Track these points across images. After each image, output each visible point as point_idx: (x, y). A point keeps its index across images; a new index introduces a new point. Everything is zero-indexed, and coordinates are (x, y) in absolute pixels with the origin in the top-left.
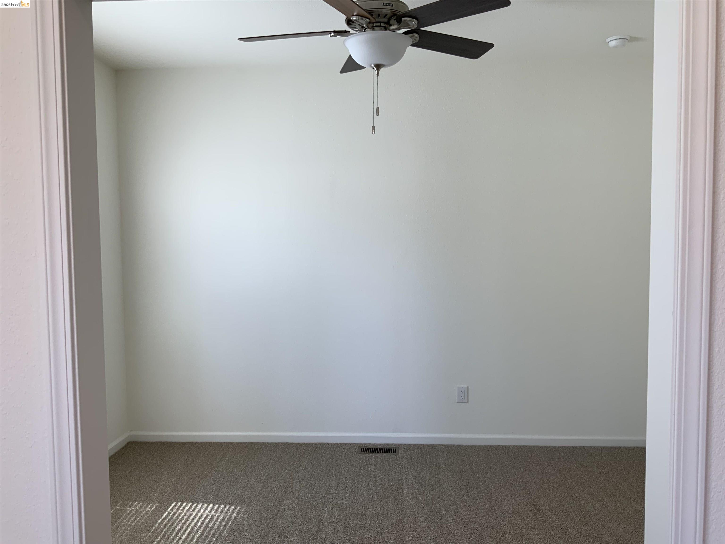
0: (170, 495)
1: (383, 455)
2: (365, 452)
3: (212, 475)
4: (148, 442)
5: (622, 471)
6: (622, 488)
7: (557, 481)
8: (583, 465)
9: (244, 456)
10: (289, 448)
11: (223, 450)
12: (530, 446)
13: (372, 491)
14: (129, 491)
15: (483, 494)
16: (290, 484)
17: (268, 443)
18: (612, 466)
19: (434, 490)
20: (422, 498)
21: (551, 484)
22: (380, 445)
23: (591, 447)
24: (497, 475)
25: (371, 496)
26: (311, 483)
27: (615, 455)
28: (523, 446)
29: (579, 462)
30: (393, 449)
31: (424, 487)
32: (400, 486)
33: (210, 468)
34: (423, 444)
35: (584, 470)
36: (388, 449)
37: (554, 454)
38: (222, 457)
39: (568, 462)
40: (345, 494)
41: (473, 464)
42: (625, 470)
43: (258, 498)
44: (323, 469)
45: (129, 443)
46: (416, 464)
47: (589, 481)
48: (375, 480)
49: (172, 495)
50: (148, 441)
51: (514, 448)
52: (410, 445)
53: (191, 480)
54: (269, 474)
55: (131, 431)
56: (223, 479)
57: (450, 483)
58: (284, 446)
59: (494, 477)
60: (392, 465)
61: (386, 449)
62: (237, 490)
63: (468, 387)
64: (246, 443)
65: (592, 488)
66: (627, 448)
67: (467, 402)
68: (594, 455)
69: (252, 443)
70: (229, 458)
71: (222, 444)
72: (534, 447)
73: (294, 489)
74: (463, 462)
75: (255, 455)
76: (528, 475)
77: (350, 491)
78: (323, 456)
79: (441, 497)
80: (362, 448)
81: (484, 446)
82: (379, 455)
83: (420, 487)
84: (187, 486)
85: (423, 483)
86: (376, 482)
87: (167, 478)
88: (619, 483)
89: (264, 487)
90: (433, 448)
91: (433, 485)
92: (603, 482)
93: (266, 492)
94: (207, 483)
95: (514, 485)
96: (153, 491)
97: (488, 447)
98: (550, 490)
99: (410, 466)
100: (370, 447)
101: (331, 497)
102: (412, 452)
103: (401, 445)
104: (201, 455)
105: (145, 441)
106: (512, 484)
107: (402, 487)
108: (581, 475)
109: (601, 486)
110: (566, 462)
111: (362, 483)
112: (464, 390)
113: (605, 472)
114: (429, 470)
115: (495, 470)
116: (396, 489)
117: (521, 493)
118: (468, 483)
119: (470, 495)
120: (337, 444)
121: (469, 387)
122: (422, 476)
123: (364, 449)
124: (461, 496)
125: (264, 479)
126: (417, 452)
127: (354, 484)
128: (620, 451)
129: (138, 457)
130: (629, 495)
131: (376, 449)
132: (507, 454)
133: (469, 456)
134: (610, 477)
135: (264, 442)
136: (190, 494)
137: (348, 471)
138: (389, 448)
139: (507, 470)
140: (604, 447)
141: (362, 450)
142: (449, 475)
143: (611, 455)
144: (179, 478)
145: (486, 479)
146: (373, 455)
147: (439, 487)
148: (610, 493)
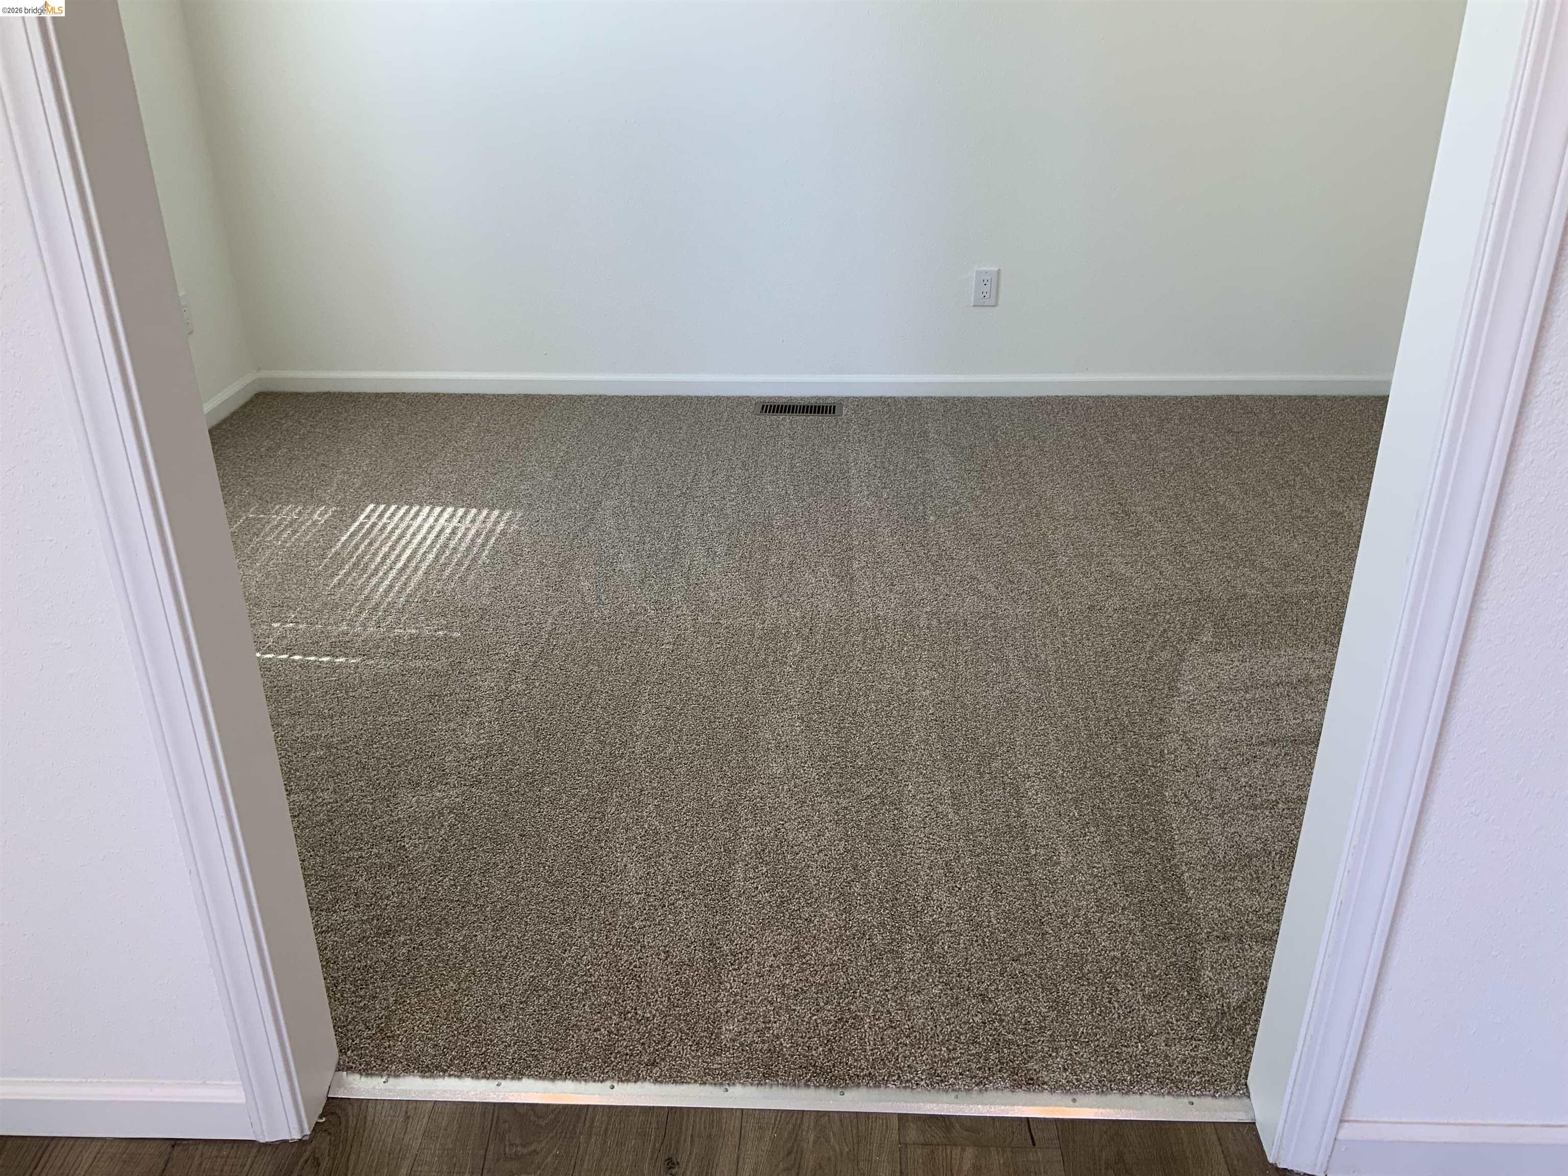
0: (360, 492)
1: (809, 418)
2: (769, 412)
3: (446, 456)
4: (300, 394)
5: (1313, 442)
6: (1308, 472)
7: (1174, 461)
8: (1230, 431)
9: (512, 419)
10: (607, 404)
11: (465, 408)
12: (1121, 397)
13: (784, 483)
14: (271, 485)
15: (1016, 486)
16: (612, 471)
17: (560, 396)
18: (1294, 432)
19: (915, 480)
20: (888, 494)
21: (1160, 466)
22: (802, 398)
23: (1252, 398)
24: (1046, 451)
25: (784, 492)
26: (657, 470)
27: (1303, 411)
28: (1108, 397)
29: (1223, 424)
30: (830, 407)
31: (892, 475)
32: (844, 473)
33: (440, 441)
34: (894, 397)
35: (1233, 440)
36: (819, 407)
37: (1173, 411)
38: (463, 421)
39: (1200, 425)
40: (729, 489)
41: (997, 432)
42: (1319, 438)
43: (547, 495)
44: (682, 445)
45: (258, 395)
46: (877, 434)
47: (1240, 459)
48: (791, 464)
49: (364, 492)
50: (300, 390)
51: (1088, 401)
52: (865, 398)
53: (403, 464)
54: (567, 453)
55: (259, 369)
56: (470, 463)
57: (947, 468)
58: (597, 401)
59: (1040, 454)
60: (826, 437)
61: (815, 407)
62: (502, 482)
63: (999, 271)
64: (514, 395)
65: (1245, 473)
66: (1329, 399)
67: (994, 304)
68: (1258, 411)
69: (526, 396)
70: (479, 423)
71: (461, 396)
72: (1130, 398)
73: (621, 481)
74: (977, 429)
75: (536, 417)
76: (1113, 449)
77: (740, 482)
78: (680, 420)
79: (929, 492)
80: (763, 406)
81: (1024, 398)
82: (800, 418)
83: (886, 475)
84: (395, 475)
85: (891, 468)
86: (792, 466)
87: (351, 461)
88: (1304, 463)
89: (559, 477)
90: (913, 403)
91: (912, 470)
92: (1269, 462)
93: (562, 486)
94: (438, 469)
95: (1082, 468)
96: (322, 485)
97: (1032, 400)
98: (1155, 477)
99: (866, 437)
100: (780, 402)
101: (699, 494)
102: (870, 411)
103: (847, 398)
104: (419, 418)
105: (294, 390)
106: (1077, 466)
107: (846, 474)
108: (1226, 449)
109: (1265, 468)
110: (1196, 425)
111: (764, 469)
112: (989, 278)
113: (1276, 444)
114: (905, 443)
115: (1044, 442)
116: (836, 478)
117: (1095, 482)
118: (986, 466)
119: (987, 487)
120: (711, 398)
121: (1002, 272)
122: (889, 456)
123: (767, 406)
124: (969, 490)
125: (557, 462)
126: (879, 411)
127: (747, 470)
128: (1313, 403)
129: (283, 422)
130: (1322, 485)
131: (794, 406)
132: (1071, 412)
133: (990, 417)
134: (1286, 452)
135: (553, 393)
136: (403, 489)
137: (734, 447)
138: (821, 405)
139: (1069, 442)
140: (1280, 397)
141: (762, 409)
142: (946, 452)
143: (1293, 411)
144: (376, 461)
145: (1023, 458)
146: (786, 419)
147: (925, 474)
148: (1281, 482)
